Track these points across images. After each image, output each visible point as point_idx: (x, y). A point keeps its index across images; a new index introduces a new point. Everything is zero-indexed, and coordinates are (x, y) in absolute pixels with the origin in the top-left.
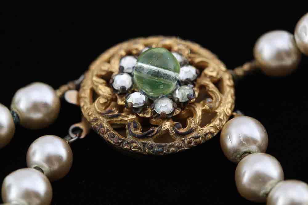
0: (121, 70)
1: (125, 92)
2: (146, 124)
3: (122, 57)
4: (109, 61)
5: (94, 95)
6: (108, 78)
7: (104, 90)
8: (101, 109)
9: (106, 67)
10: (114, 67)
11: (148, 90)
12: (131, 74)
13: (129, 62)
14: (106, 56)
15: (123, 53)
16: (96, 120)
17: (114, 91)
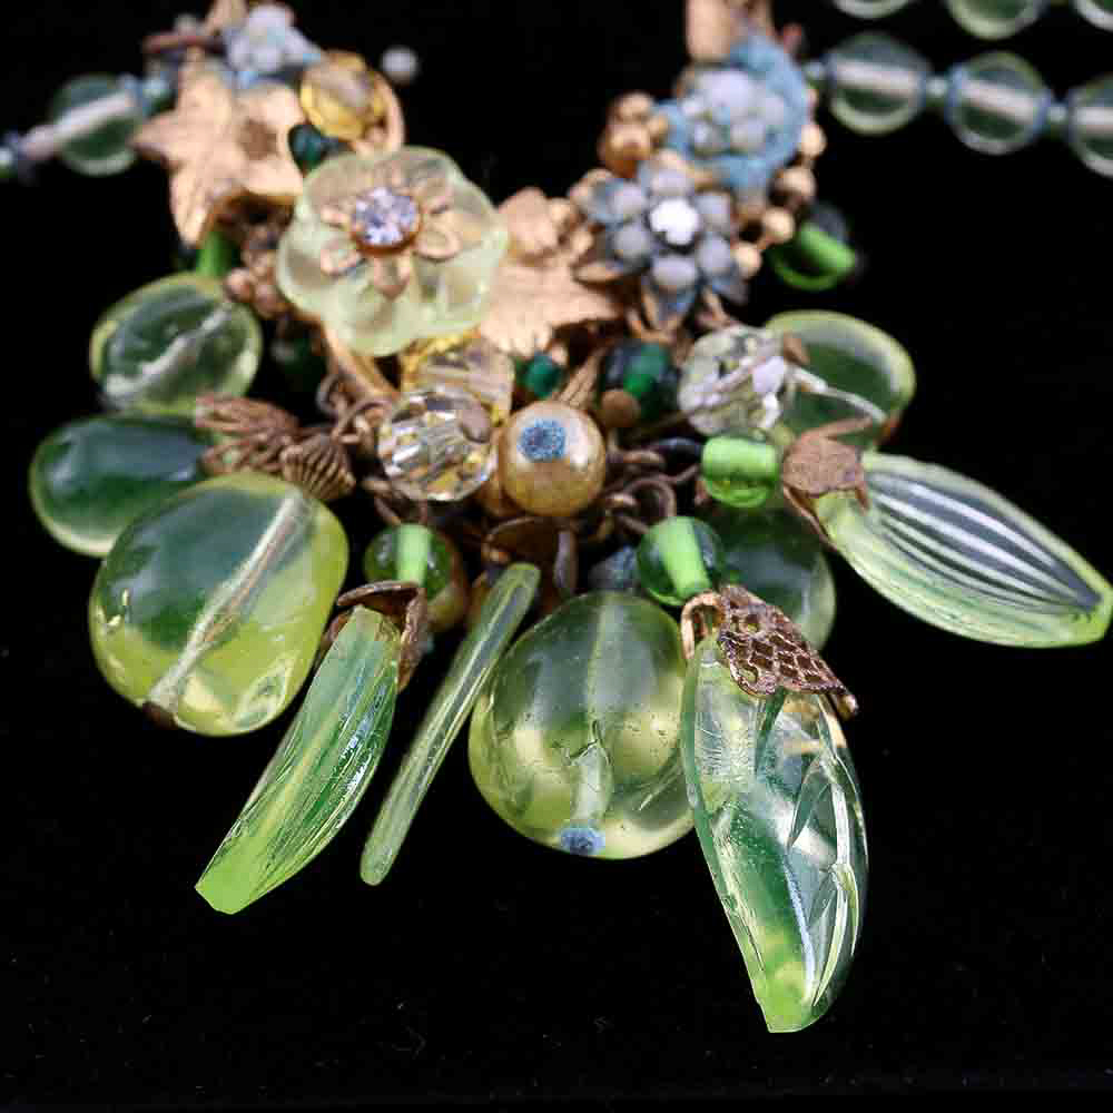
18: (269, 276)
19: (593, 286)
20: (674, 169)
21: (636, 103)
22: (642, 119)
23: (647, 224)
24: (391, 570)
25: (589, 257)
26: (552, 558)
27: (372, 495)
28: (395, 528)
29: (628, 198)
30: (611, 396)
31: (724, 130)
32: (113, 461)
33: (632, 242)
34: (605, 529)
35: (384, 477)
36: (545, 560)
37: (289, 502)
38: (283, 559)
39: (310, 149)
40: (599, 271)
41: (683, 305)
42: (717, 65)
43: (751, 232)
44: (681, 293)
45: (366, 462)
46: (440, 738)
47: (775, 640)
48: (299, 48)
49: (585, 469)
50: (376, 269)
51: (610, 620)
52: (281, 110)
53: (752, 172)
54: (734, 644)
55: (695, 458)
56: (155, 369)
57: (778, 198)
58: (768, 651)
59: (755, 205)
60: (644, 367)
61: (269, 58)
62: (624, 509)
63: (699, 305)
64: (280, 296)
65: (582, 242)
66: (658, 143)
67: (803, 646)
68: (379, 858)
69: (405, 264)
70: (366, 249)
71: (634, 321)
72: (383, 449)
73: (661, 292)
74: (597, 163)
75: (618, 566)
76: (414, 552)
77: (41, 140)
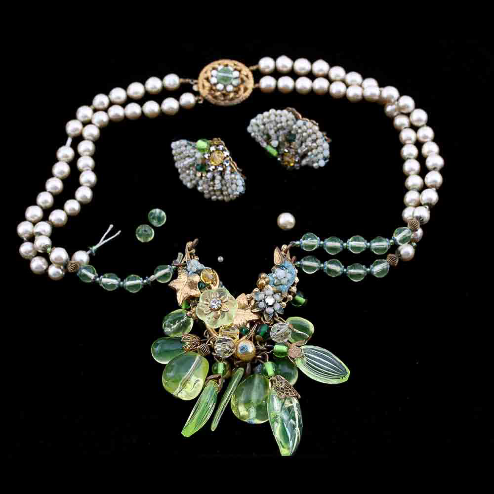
0: (212, 76)
1: (215, 85)
2: (224, 95)
3: (211, 71)
4: (206, 72)
5: (203, 86)
6: (207, 79)
7: (207, 84)
8: (207, 92)
9: (206, 76)
10: (209, 74)
11: (223, 82)
12: (216, 77)
13: (214, 72)
14: (204, 70)
15: (211, 69)
16: (206, 96)
17: (211, 84)
18: (195, 312)
19: (254, 313)
20: (270, 289)
21: (263, 275)
22: (264, 278)
23: (265, 302)
24: (217, 370)
25: (254, 307)
26: (246, 368)
27: (213, 356)
28: (218, 363)
29: (261, 296)
30: (257, 336)
31: (280, 281)
32: (166, 348)
33: (262, 305)
34: (256, 362)
35: (215, 353)
36: (245, 368)
37: (198, 357)
38: (197, 366)
39: (202, 286)
40: (255, 310)
41: (271, 316)
42: (278, 266)
43: (285, 300)
44: (271, 314)
45: (212, 349)
46: (225, 404)
47: (285, 387)
48: (200, 266)
49: (251, 353)
50: (214, 313)
51: (257, 380)
52: (197, 279)
53: (284, 289)
54: (277, 389)
55: (273, 348)
56: (175, 327)
57: (289, 293)
58: (284, 390)
59: (285, 295)
60: (264, 329)
61: (194, 269)
62: (260, 358)
63: (274, 316)
64: (197, 317)
65: (253, 303)
66: (267, 283)
67: (290, 388)
68: (214, 426)
69: (219, 312)
70: (212, 310)
71: (262, 319)
72: (215, 347)
73: (267, 314)
74: (256, 287)
75: (258, 369)
76: (221, 367)
77: (152, 278)
